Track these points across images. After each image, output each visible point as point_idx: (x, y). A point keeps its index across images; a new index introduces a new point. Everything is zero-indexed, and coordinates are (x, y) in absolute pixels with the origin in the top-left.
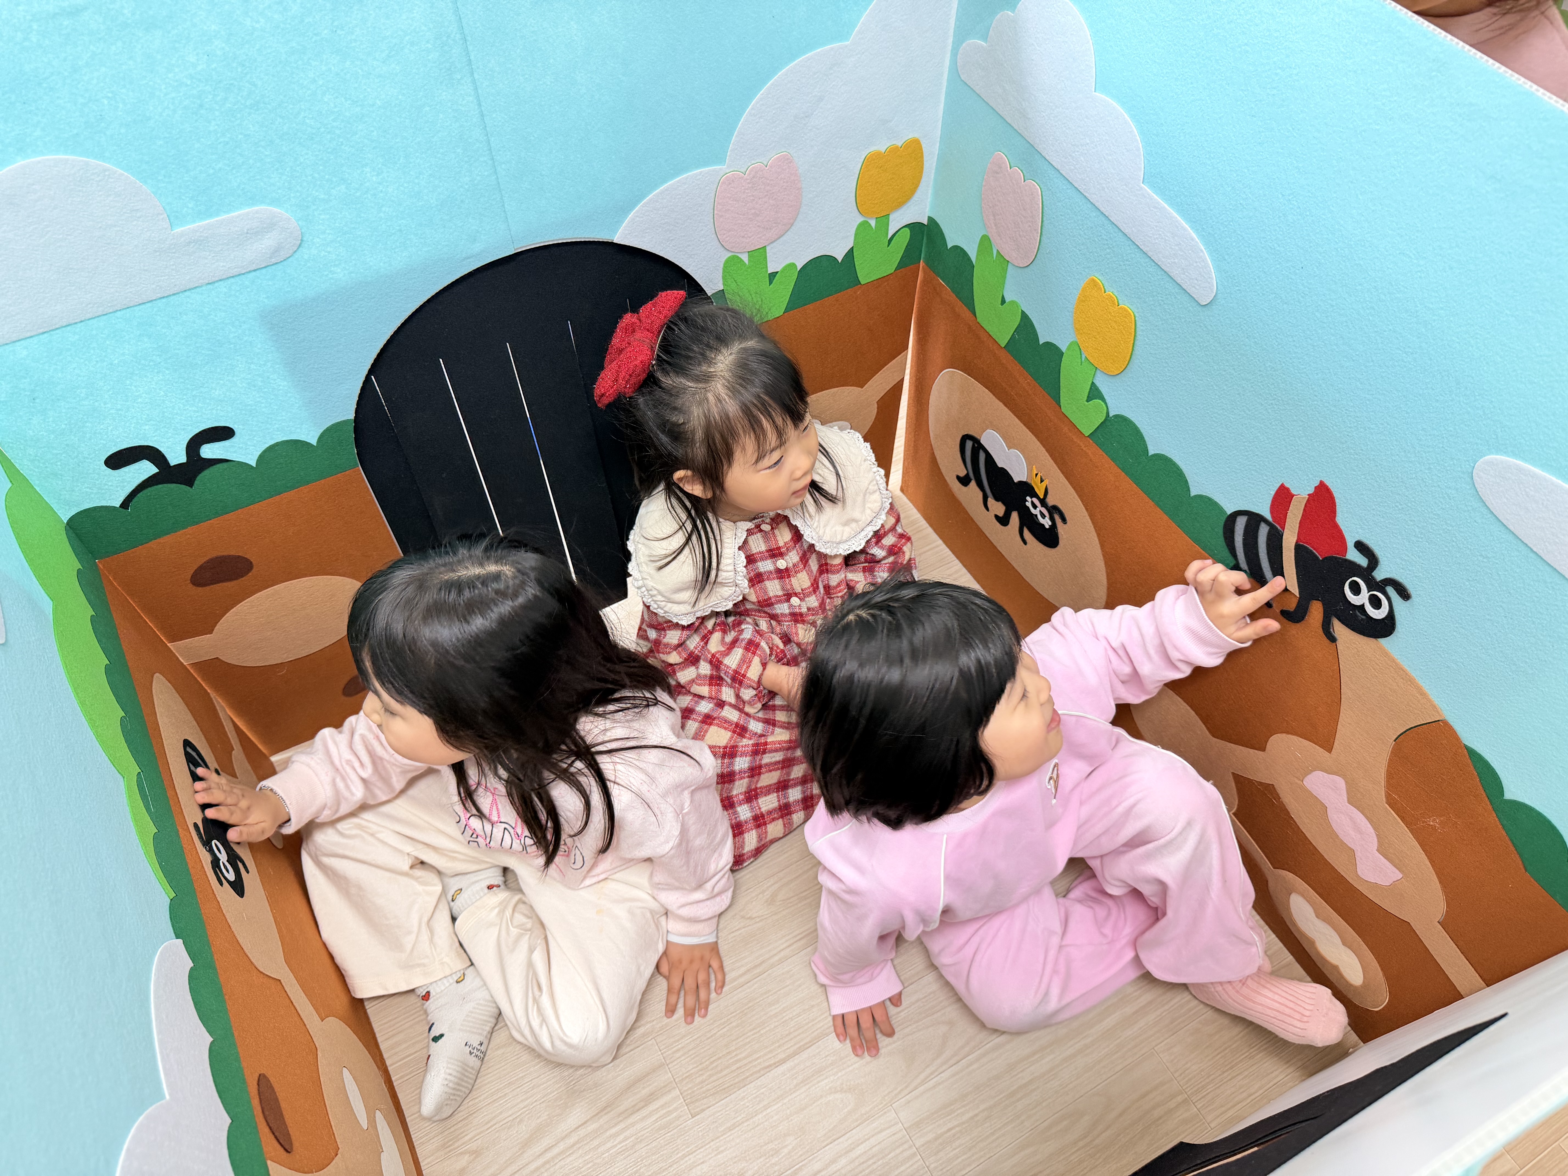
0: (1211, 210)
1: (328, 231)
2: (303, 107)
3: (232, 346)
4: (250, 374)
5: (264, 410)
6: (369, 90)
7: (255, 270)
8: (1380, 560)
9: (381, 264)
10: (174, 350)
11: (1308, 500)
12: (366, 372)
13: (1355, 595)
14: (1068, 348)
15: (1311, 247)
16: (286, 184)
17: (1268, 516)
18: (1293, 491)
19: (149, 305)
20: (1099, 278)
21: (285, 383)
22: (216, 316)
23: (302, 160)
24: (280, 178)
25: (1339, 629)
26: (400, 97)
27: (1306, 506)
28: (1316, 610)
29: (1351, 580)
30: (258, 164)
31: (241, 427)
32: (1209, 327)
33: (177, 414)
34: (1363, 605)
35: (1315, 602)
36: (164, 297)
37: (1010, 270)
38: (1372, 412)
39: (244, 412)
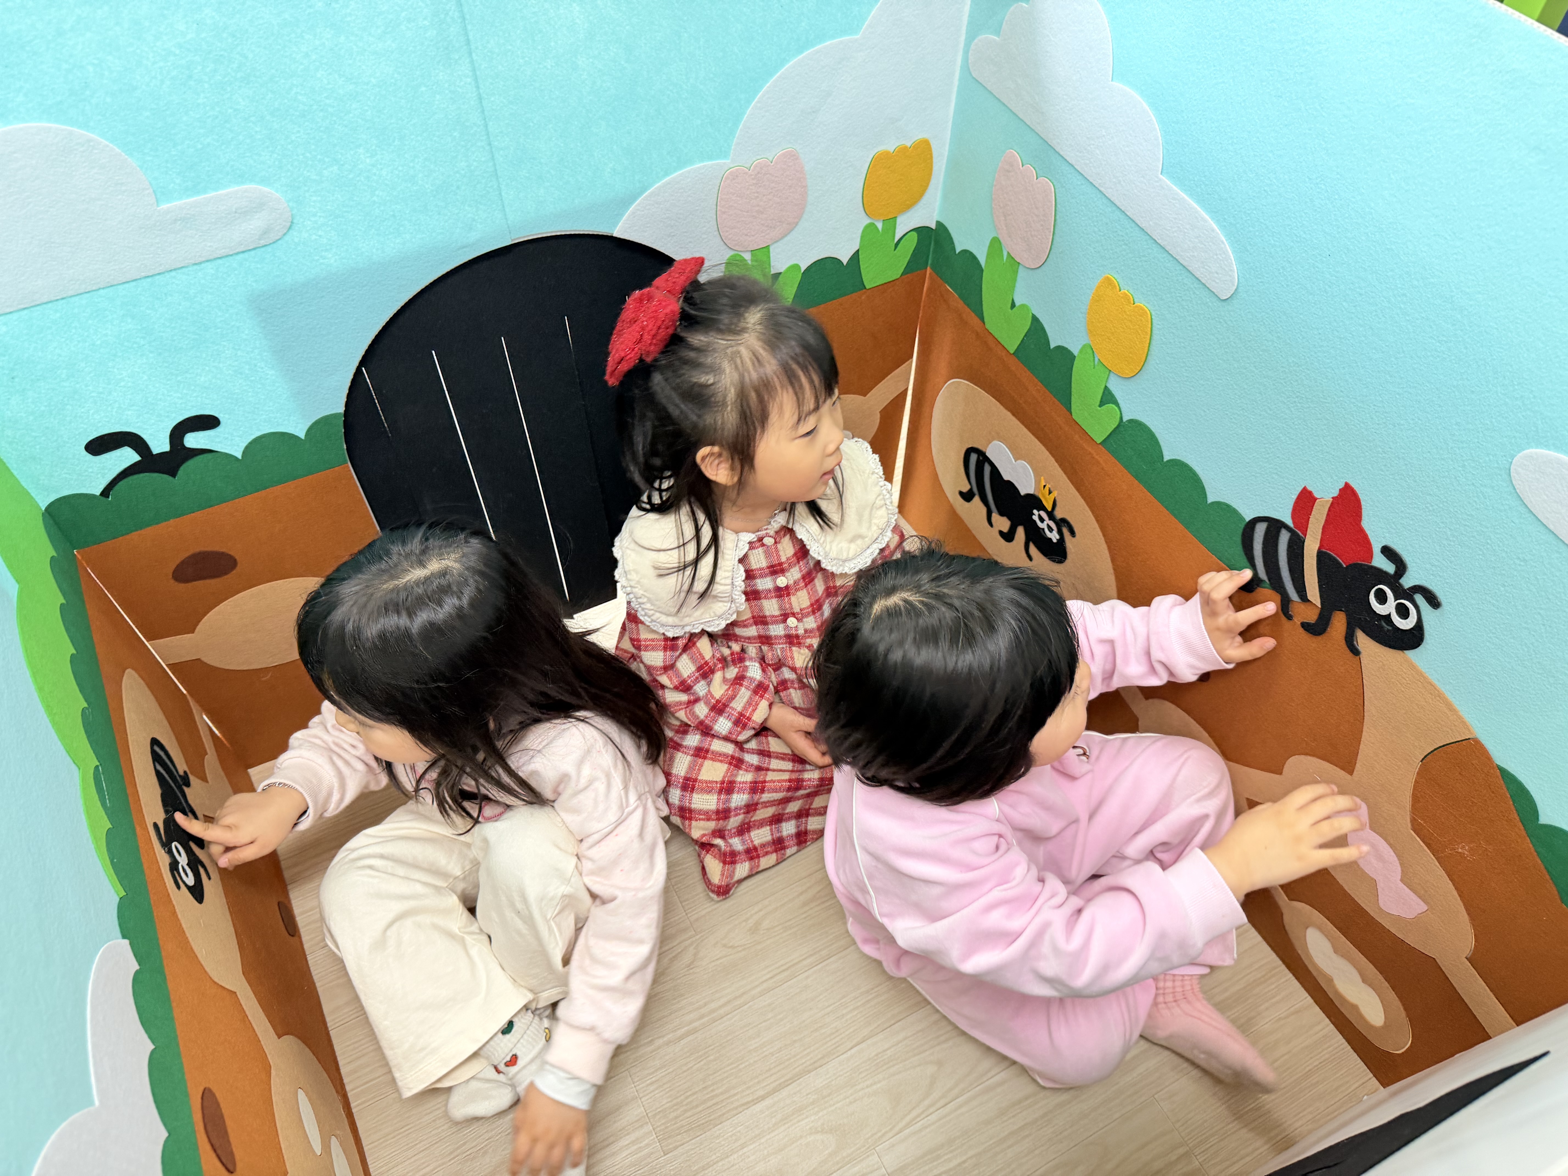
0: (1233, 199)
1: (319, 214)
2: (295, 82)
3: (219, 330)
4: (237, 361)
5: (251, 399)
6: (364, 67)
7: (243, 252)
8: (1409, 566)
9: (374, 250)
10: (160, 332)
11: (1332, 504)
12: (356, 364)
13: (1380, 604)
14: (1081, 351)
15: (1339, 233)
16: (277, 163)
17: (1289, 522)
18: (1316, 495)
19: (134, 283)
20: (1114, 276)
21: (273, 372)
22: (202, 298)
23: (293, 138)
24: (271, 156)
25: (1363, 640)
26: (396, 75)
27: (1329, 510)
28: (1339, 621)
29: (1376, 588)
30: (248, 141)
31: (227, 416)
32: (1229, 323)
33: (160, 400)
34: (1389, 615)
35: (1338, 612)
36: (148, 277)
37: (1022, 272)
38: (1403, 406)
39: (230, 401)
